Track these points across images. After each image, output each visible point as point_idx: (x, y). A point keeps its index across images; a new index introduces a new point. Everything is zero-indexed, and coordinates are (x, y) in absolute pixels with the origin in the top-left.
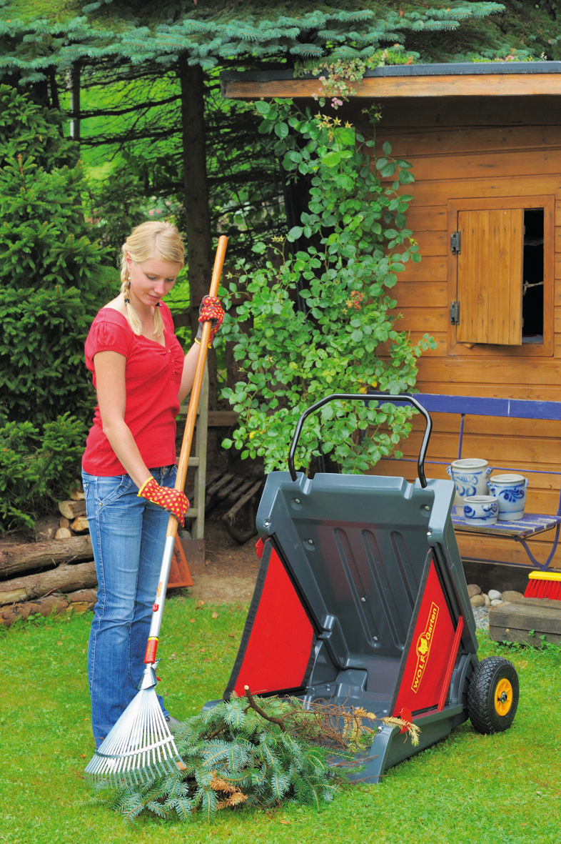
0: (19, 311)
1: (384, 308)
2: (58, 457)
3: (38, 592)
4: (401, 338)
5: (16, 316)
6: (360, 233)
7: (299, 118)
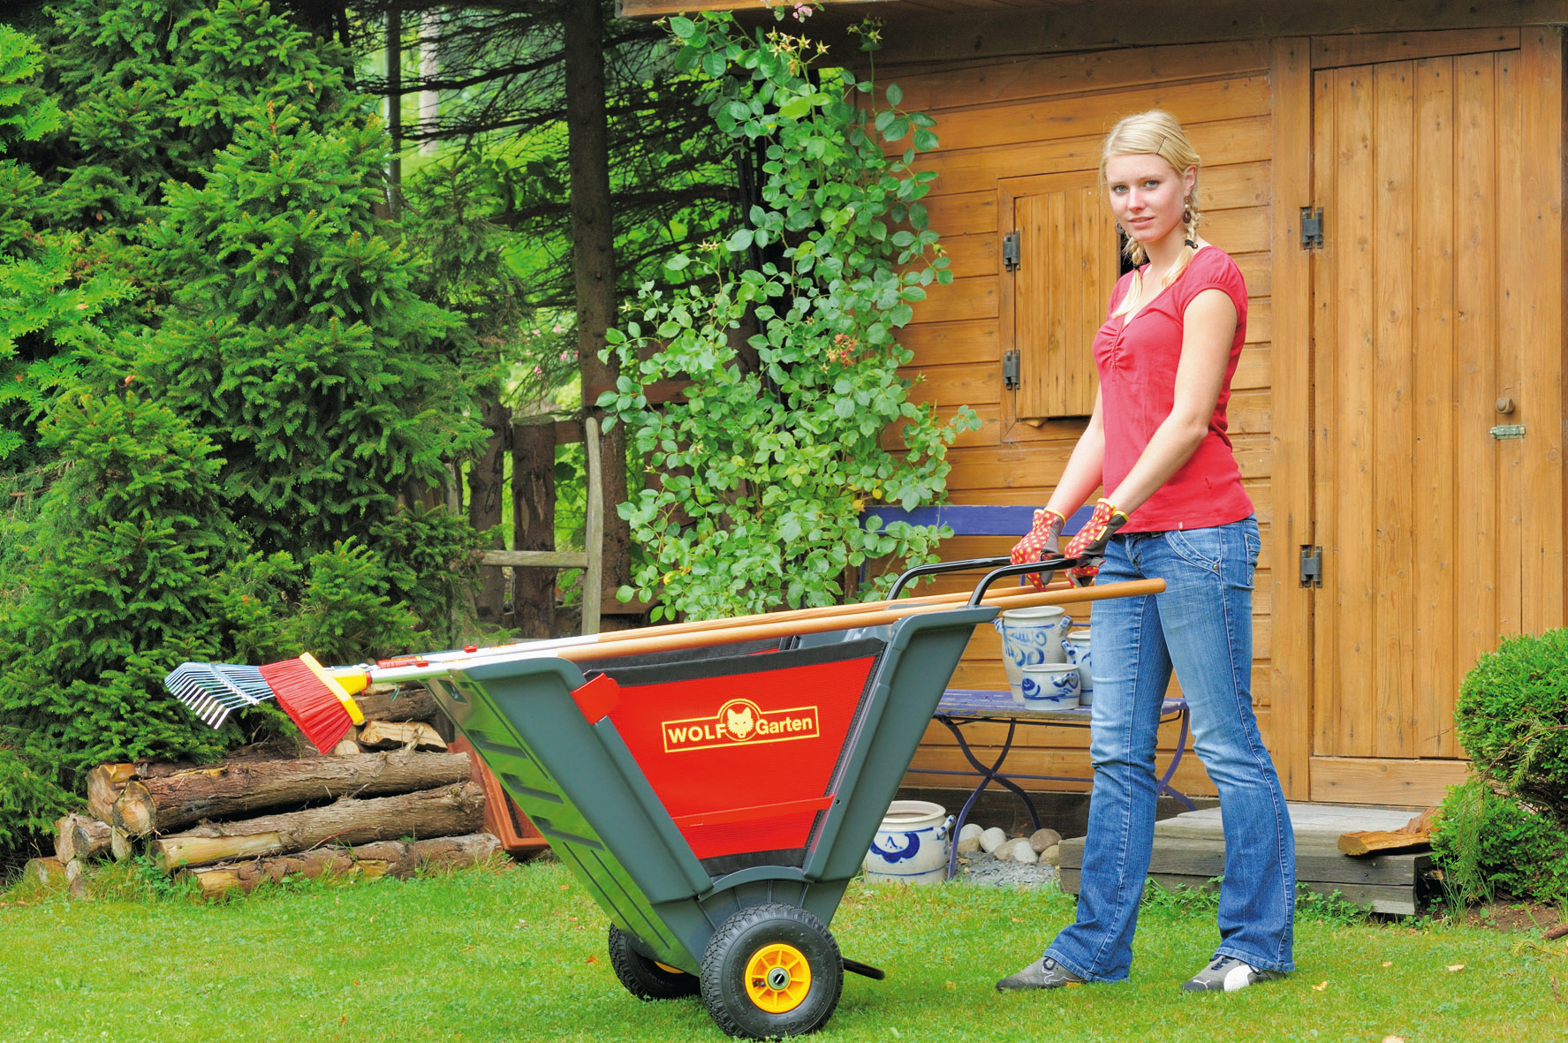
0: (269, 364)
1: (892, 364)
2: (335, 613)
3: (300, 840)
4: (920, 414)
5: (264, 373)
6: (851, 240)
7: (745, 46)
